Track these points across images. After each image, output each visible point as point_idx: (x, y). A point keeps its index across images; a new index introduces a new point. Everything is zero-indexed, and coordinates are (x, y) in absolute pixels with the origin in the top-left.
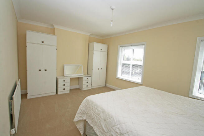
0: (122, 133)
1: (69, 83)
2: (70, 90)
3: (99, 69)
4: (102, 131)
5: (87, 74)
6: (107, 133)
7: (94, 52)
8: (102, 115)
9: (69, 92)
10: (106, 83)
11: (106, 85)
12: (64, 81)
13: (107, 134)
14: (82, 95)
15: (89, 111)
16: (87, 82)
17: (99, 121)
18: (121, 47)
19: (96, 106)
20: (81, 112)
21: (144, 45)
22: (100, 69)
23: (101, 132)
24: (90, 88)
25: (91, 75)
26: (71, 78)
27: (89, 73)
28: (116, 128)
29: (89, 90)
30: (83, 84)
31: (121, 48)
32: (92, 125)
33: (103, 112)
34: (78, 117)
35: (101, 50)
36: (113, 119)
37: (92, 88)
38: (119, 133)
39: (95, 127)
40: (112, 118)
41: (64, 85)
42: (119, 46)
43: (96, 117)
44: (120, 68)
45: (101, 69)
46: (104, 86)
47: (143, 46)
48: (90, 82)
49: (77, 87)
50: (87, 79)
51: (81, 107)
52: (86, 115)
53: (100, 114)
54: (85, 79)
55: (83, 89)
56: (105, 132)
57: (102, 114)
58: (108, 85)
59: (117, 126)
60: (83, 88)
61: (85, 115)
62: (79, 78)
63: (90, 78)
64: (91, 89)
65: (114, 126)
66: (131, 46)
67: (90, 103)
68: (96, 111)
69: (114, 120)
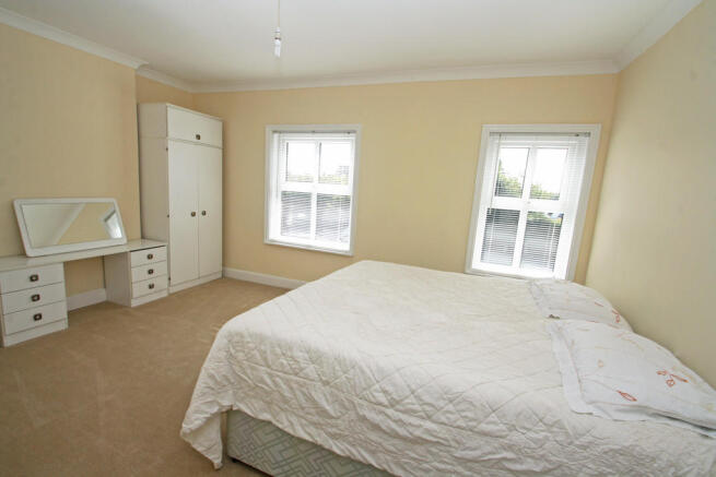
0: (398, 399)
1: (62, 287)
2: (71, 314)
3: (193, 214)
4: (316, 419)
5: (143, 237)
6: (338, 418)
7: (170, 145)
8: (311, 370)
9: (63, 326)
10: (224, 265)
11: (223, 271)
12: (34, 278)
13: (339, 422)
14: (141, 327)
15: (249, 371)
16: (151, 272)
17: (303, 393)
18: (275, 132)
19: (279, 346)
20: (211, 384)
21: (354, 132)
22: (199, 214)
23: (314, 424)
24: (164, 294)
25: (163, 241)
26: (66, 264)
27: (149, 232)
28: (376, 391)
29: (162, 300)
30: (134, 279)
31: (276, 135)
32: (266, 416)
33: (316, 357)
34: (204, 407)
35: (198, 137)
36: (360, 368)
37: (171, 292)
38: (386, 403)
39: (283, 416)
40: (353, 367)
41: (36, 298)
42: (268, 130)
43: (287, 382)
44: (275, 208)
45: (204, 213)
46: (220, 276)
47: (352, 137)
48: (160, 269)
49: (101, 295)
50: (150, 257)
51: (209, 366)
52: (231, 392)
53: (302, 369)
54: (137, 259)
55: (134, 303)
56: (333, 417)
57: (312, 366)
58: (233, 272)
59: (377, 386)
60: (134, 296)
61: (226, 391)
62: (103, 257)
63: (159, 253)
64: (171, 295)
65: (365, 389)
66: (314, 132)
67: (248, 342)
68: (282, 364)
69: (363, 372)
